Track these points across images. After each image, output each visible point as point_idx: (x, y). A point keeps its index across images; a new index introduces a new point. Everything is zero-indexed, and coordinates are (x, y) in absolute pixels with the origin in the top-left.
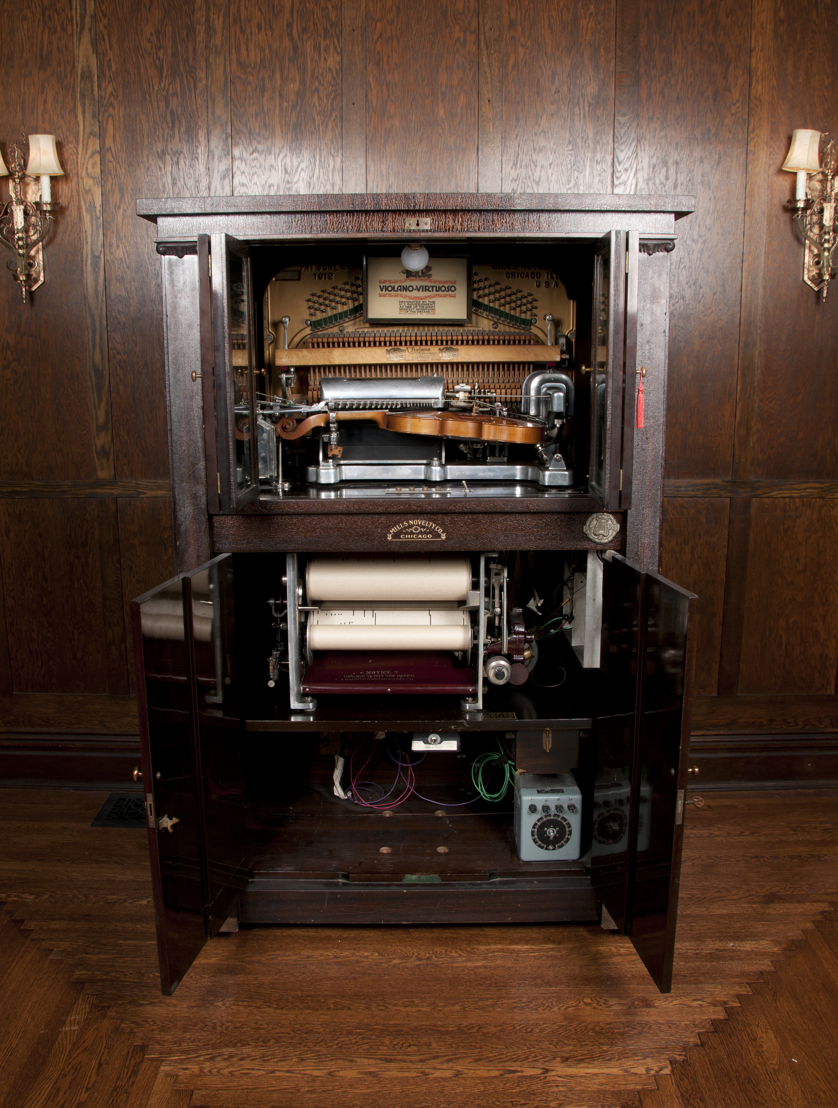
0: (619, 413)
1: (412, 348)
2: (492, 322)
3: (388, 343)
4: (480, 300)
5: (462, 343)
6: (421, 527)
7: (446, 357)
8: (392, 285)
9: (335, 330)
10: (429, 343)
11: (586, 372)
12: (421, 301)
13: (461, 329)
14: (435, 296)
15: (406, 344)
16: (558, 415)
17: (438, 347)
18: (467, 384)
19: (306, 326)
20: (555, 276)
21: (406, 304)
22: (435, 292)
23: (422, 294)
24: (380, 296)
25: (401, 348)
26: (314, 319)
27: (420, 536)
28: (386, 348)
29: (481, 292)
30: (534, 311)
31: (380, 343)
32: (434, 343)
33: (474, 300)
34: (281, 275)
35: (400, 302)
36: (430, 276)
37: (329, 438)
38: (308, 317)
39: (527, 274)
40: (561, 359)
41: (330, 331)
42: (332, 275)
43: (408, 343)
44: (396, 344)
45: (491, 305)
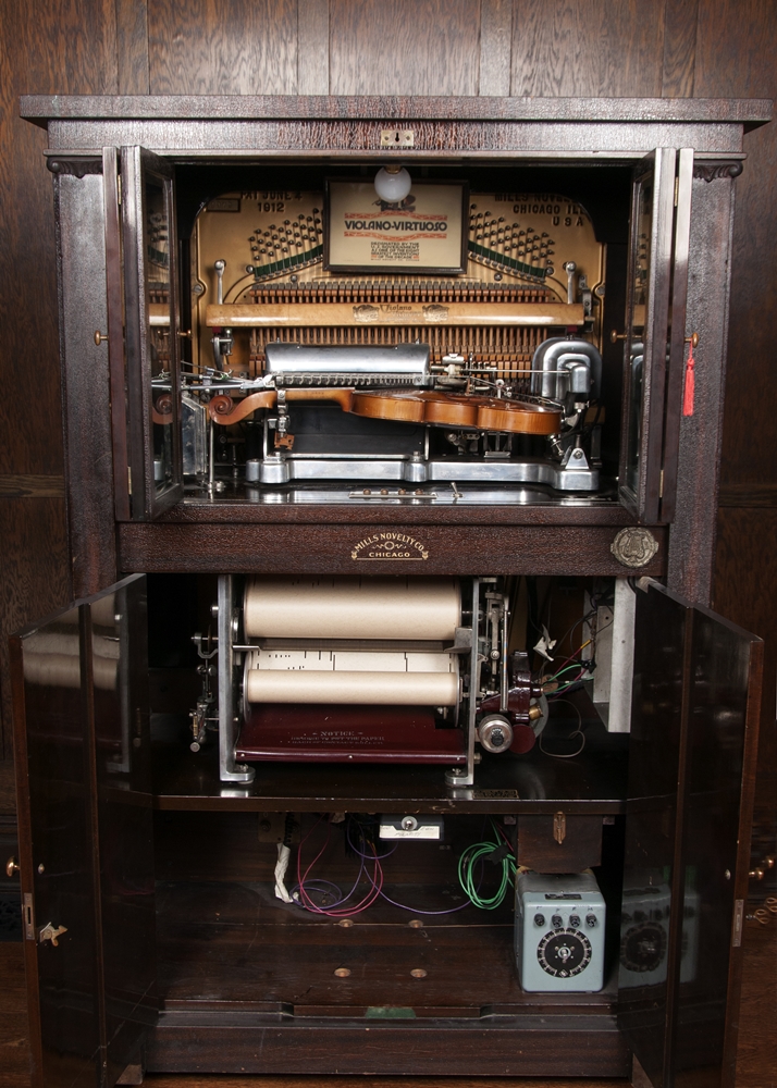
0: (661, 394)
1: (388, 306)
2: (492, 273)
3: (355, 299)
4: (479, 242)
5: (454, 300)
6: (396, 542)
7: (433, 318)
8: (362, 221)
9: (287, 280)
10: (410, 299)
11: (618, 339)
12: (401, 243)
13: (452, 281)
14: (418, 236)
15: (379, 301)
16: (580, 397)
17: (422, 305)
18: (459, 355)
19: (247, 273)
20: (579, 210)
21: (381, 246)
22: (418, 231)
23: (401, 233)
24: (346, 235)
25: (372, 305)
26: (259, 264)
27: (395, 554)
28: (353, 305)
29: (480, 232)
30: (550, 258)
31: (345, 298)
32: (417, 298)
33: (470, 242)
34: (215, 204)
35: (372, 243)
36: (413, 209)
37: (277, 423)
38: (251, 262)
39: (542, 207)
40: (585, 322)
41: (280, 280)
42: (283, 206)
43: (383, 299)
44: (366, 300)
45: (493, 248)
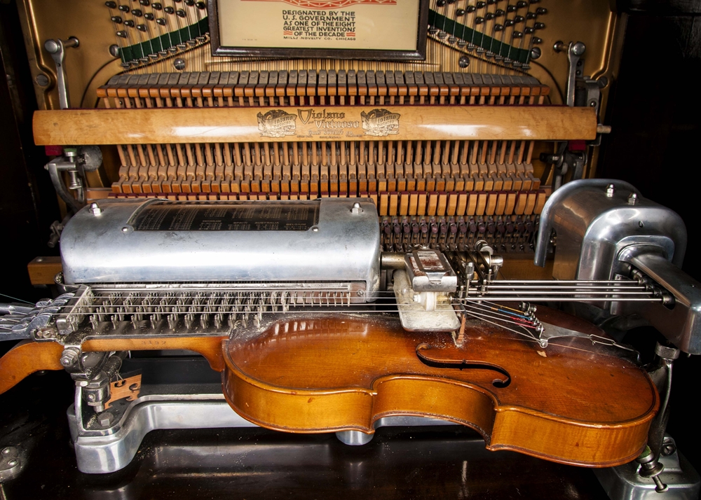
1: (310, 112)
2: (457, 55)
3: (261, 101)
4: (441, 11)
5: (407, 103)
7: (376, 129)
9: (169, 66)
10: (342, 100)
12: (327, 11)
13: (404, 71)
14: (355, 1)
15: (297, 103)
17: (359, 110)
19: (113, 57)
21: (297, 17)
25: (286, 110)
26: (127, 43)
28: (257, 110)
30: (539, 33)
32: (352, 100)
33: (430, 11)
35: (284, 12)
38: (114, 40)
40: (599, 135)
41: (160, 68)
43: (302, 101)
44: (277, 102)
45: (460, 20)
